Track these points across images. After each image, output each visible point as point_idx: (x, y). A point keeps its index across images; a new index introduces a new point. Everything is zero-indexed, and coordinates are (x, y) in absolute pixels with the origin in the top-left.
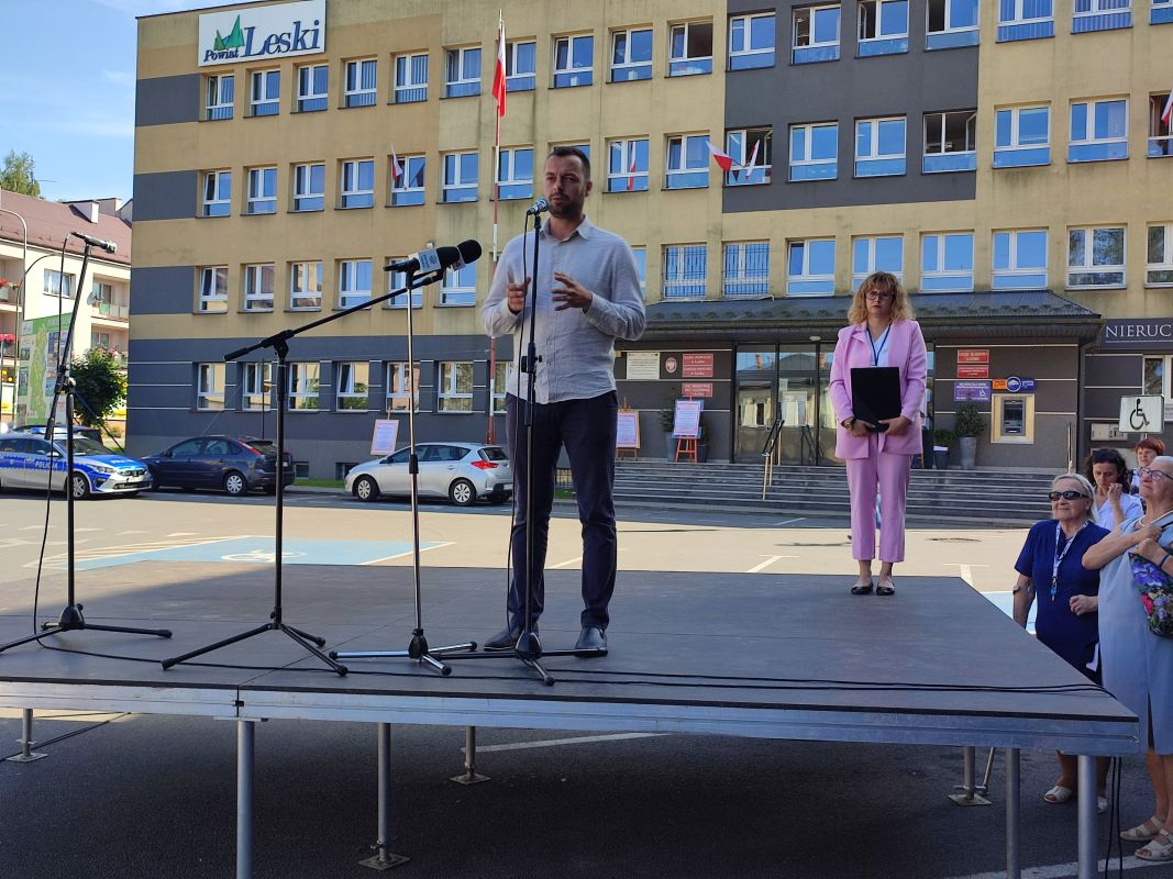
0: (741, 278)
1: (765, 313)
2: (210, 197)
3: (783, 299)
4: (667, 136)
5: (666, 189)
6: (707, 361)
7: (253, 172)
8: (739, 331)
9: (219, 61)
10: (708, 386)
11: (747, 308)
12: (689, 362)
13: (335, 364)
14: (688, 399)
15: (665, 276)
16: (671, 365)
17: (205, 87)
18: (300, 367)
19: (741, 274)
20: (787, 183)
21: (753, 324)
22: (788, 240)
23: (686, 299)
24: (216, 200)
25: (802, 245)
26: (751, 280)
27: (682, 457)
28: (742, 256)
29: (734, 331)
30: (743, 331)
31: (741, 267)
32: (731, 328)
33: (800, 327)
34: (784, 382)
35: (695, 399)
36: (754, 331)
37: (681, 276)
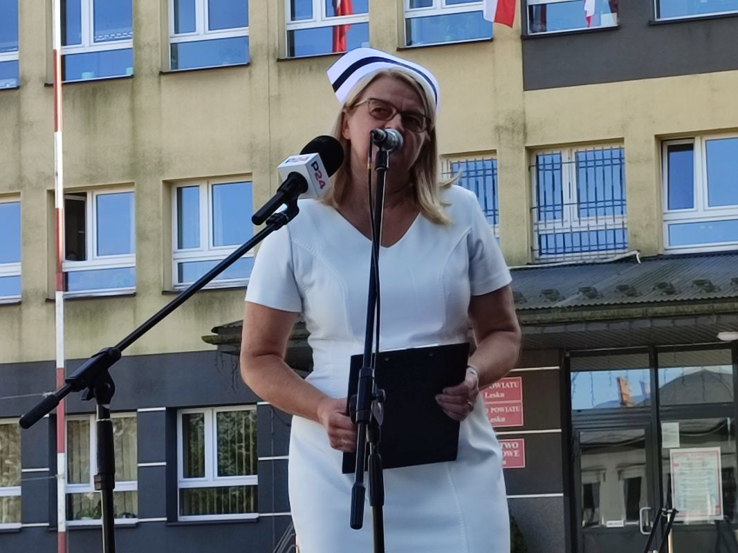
0: (570, 220)
1: (622, 288)
3: (660, 257)
6: (509, 394)
8: (571, 328)
10: (516, 445)
11: (586, 280)
19: (570, 212)
20: (653, 25)
21: (599, 314)
22: (661, 140)
25: (690, 147)
26: (590, 223)
28: (568, 174)
29: (559, 329)
30: (581, 328)
31: (570, 196)
32: (554, 323)
33: (696, 315)
34: (671, 430)
36: (602, 327)
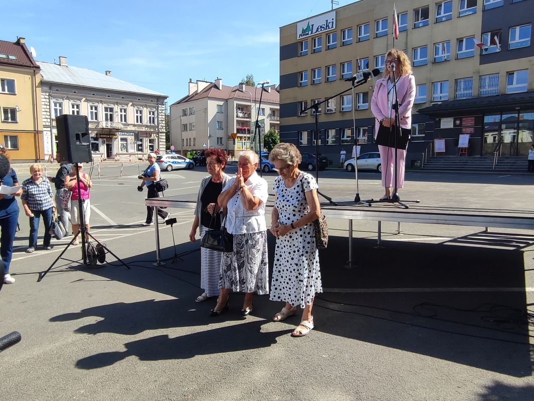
0: (487, 89)
1: (497, 100)
2: (302, 80)
3: (505, 95)
4: (457, 39)
5: (457, 59)
6: (472, 120)
7: (314, 71)
8: (485, 108)
9: (303, 37)
10: (472, 129)
11: (489, 99)
12: (465, 120)
13: (340, 129)
14: (464, 134)
15: (456, 90)
16: (458, 122)
17: (299, 45)
18: (330, 131)
19: (487, 87)
20: (508, 50)
21: (491, 105)
22: (507, 72)
23: (464, 98)
24: (303, 81)
25: (513, 73)
26: (491, 89)
27: (462, 155)
28: (487, 80)
30: (487, 107)
31: (487, 84)
32: (482, 107)
33: (511, 104)
34: (503, 126)
35: (467, 134)
36: (491, 107)
37: (462, 90)
